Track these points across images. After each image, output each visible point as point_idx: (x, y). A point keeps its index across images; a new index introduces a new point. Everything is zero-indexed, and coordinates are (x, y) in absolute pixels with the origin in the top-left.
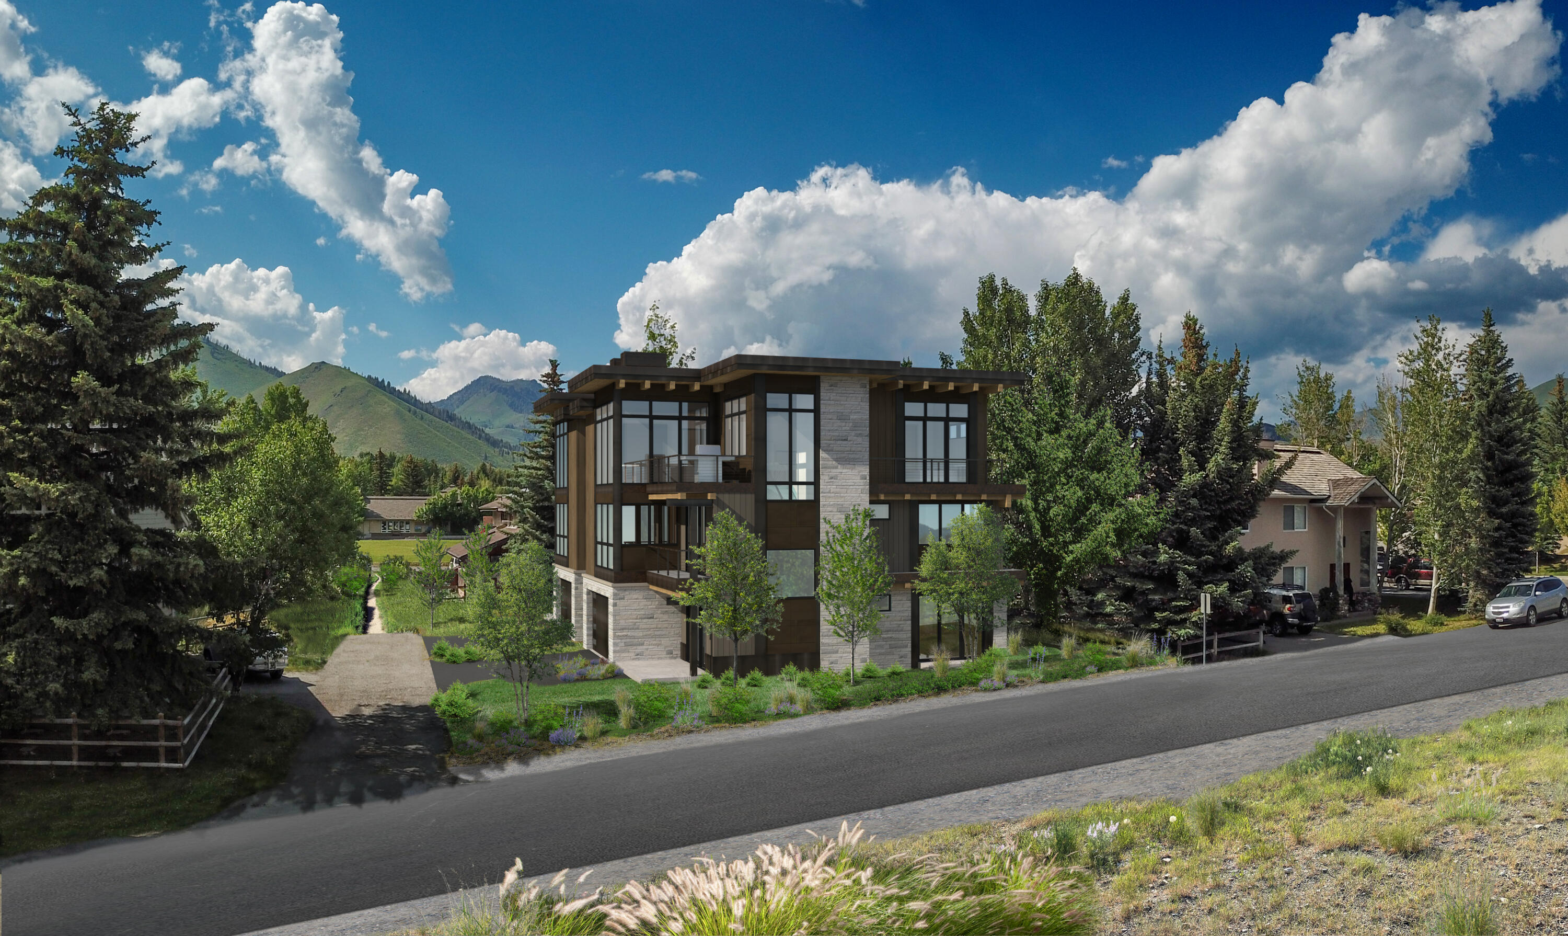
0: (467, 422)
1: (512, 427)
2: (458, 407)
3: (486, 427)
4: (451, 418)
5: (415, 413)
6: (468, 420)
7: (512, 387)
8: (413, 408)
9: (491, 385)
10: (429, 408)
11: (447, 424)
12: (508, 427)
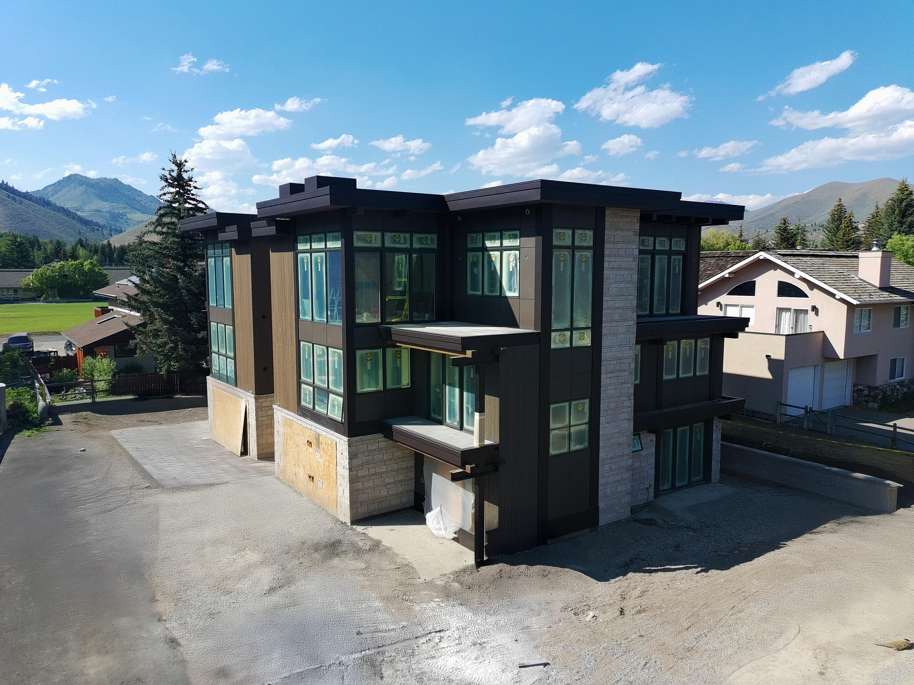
0: (61, 207)
1: (100, 211)
2: (52, 196)
3: (78, 211)
4: (47, 204)
5: (14, 199)
6: (62, 205)
7: (98, 183)
8: (12, 195)
9: (80, 181)
10: (26, 196)
11: (44, 209)
12: (96, 211)
